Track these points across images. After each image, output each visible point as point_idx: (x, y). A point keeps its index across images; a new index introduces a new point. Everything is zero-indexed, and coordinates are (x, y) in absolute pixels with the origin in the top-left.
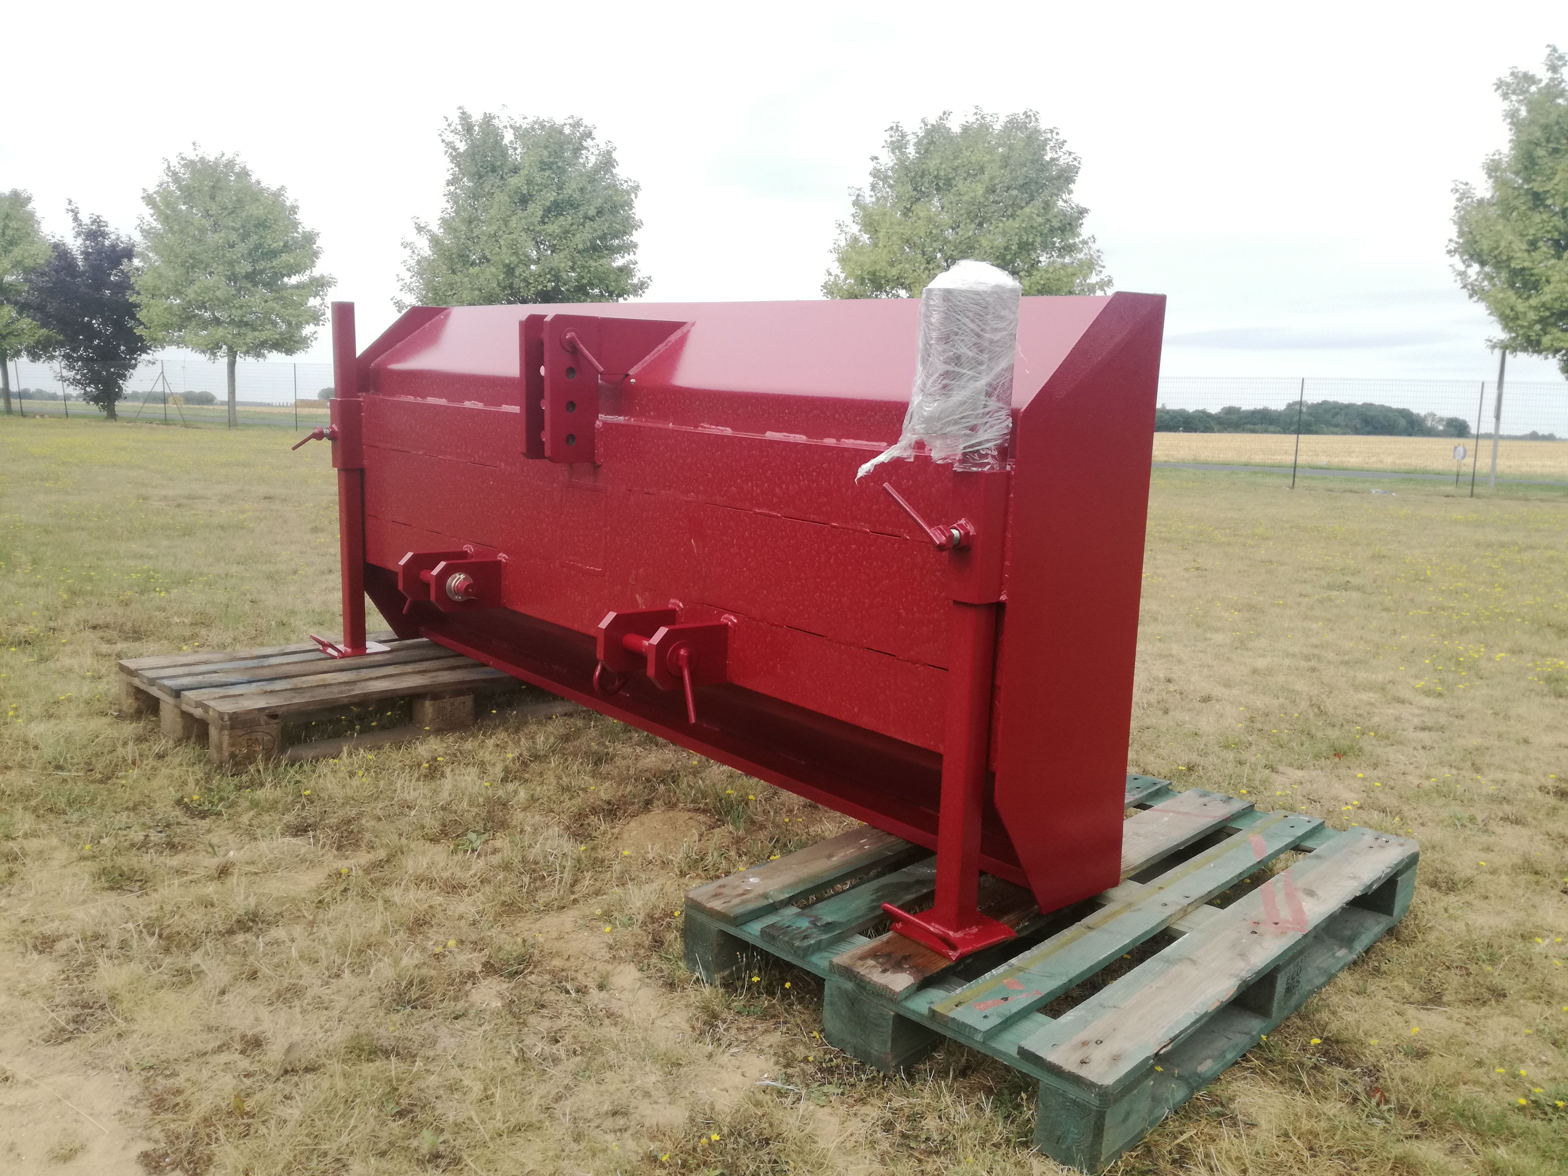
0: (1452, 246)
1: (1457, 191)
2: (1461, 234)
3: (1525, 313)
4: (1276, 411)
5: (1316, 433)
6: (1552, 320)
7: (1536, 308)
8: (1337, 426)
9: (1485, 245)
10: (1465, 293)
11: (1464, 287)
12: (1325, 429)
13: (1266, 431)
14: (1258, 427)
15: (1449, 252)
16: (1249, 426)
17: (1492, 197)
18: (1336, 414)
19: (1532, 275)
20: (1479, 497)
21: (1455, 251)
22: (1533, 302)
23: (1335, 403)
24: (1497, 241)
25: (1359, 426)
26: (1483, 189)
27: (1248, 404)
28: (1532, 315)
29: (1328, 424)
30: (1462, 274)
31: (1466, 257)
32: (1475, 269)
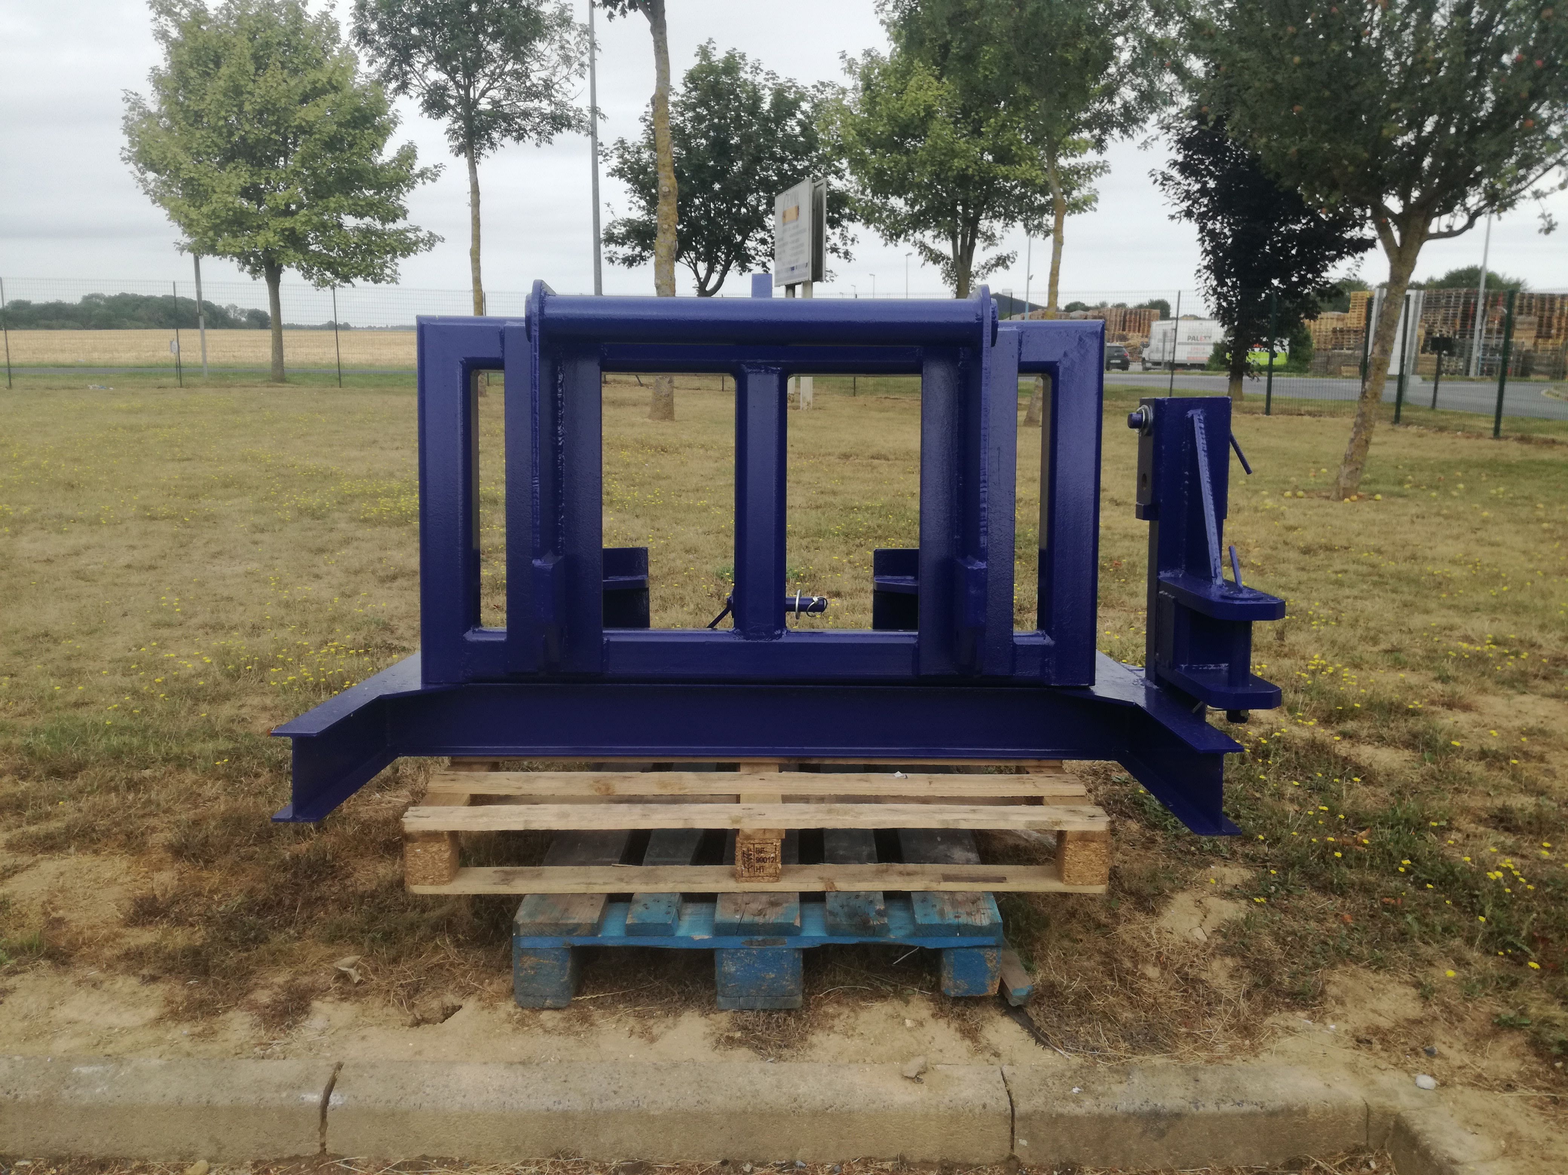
0: (126, 154)
1: (128, 100)
2: (133, 143)
3: (198, 220)
4: (71, 305)
5: (119, 327)
6: (224, 227)
7: (208, 216)
8: (140, 319)
9: (155, 154)
10: (148, 199)
11: (147, 193)
12: (128, 324)
13: (63, 327)
14: (54, 322)
15: (124, 159)
16: (42, 322)
17: (160, 109)
18: (138, 307)
19: (199, 185)
20: (188, 386)
21: (130, 159)
22: (204, 209)
23: (135, 296)
24: (164, 153)
25: (163, 320)
26: (152, 102)
27: (39, 297)
28: (205, 222)
29: (131, 318)
30: (143, 181)
31: (140, 165)
32: (151, 175)
